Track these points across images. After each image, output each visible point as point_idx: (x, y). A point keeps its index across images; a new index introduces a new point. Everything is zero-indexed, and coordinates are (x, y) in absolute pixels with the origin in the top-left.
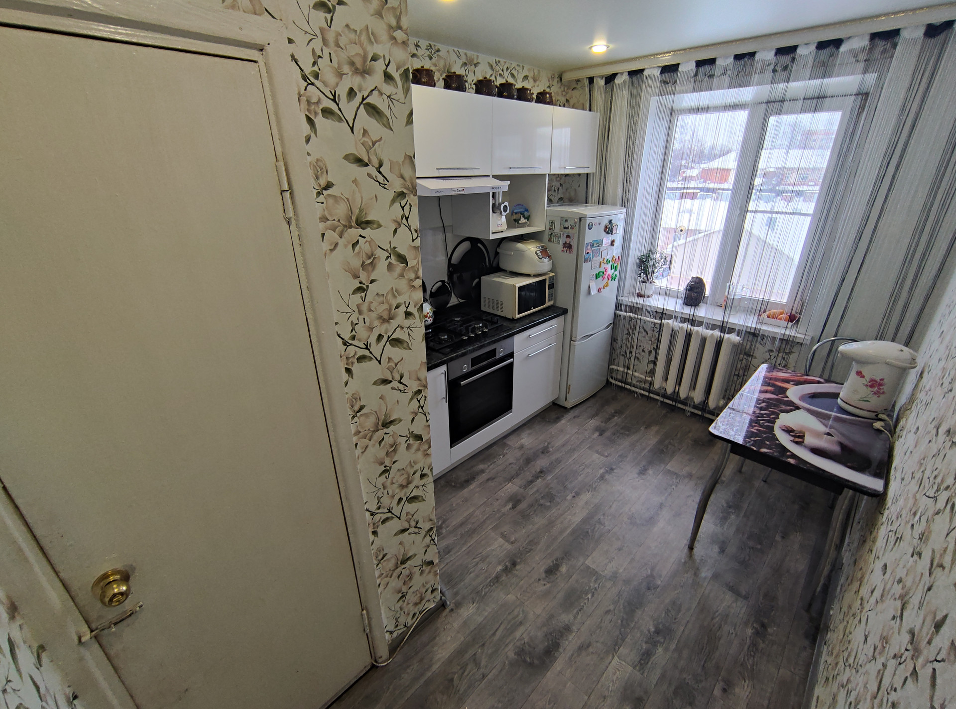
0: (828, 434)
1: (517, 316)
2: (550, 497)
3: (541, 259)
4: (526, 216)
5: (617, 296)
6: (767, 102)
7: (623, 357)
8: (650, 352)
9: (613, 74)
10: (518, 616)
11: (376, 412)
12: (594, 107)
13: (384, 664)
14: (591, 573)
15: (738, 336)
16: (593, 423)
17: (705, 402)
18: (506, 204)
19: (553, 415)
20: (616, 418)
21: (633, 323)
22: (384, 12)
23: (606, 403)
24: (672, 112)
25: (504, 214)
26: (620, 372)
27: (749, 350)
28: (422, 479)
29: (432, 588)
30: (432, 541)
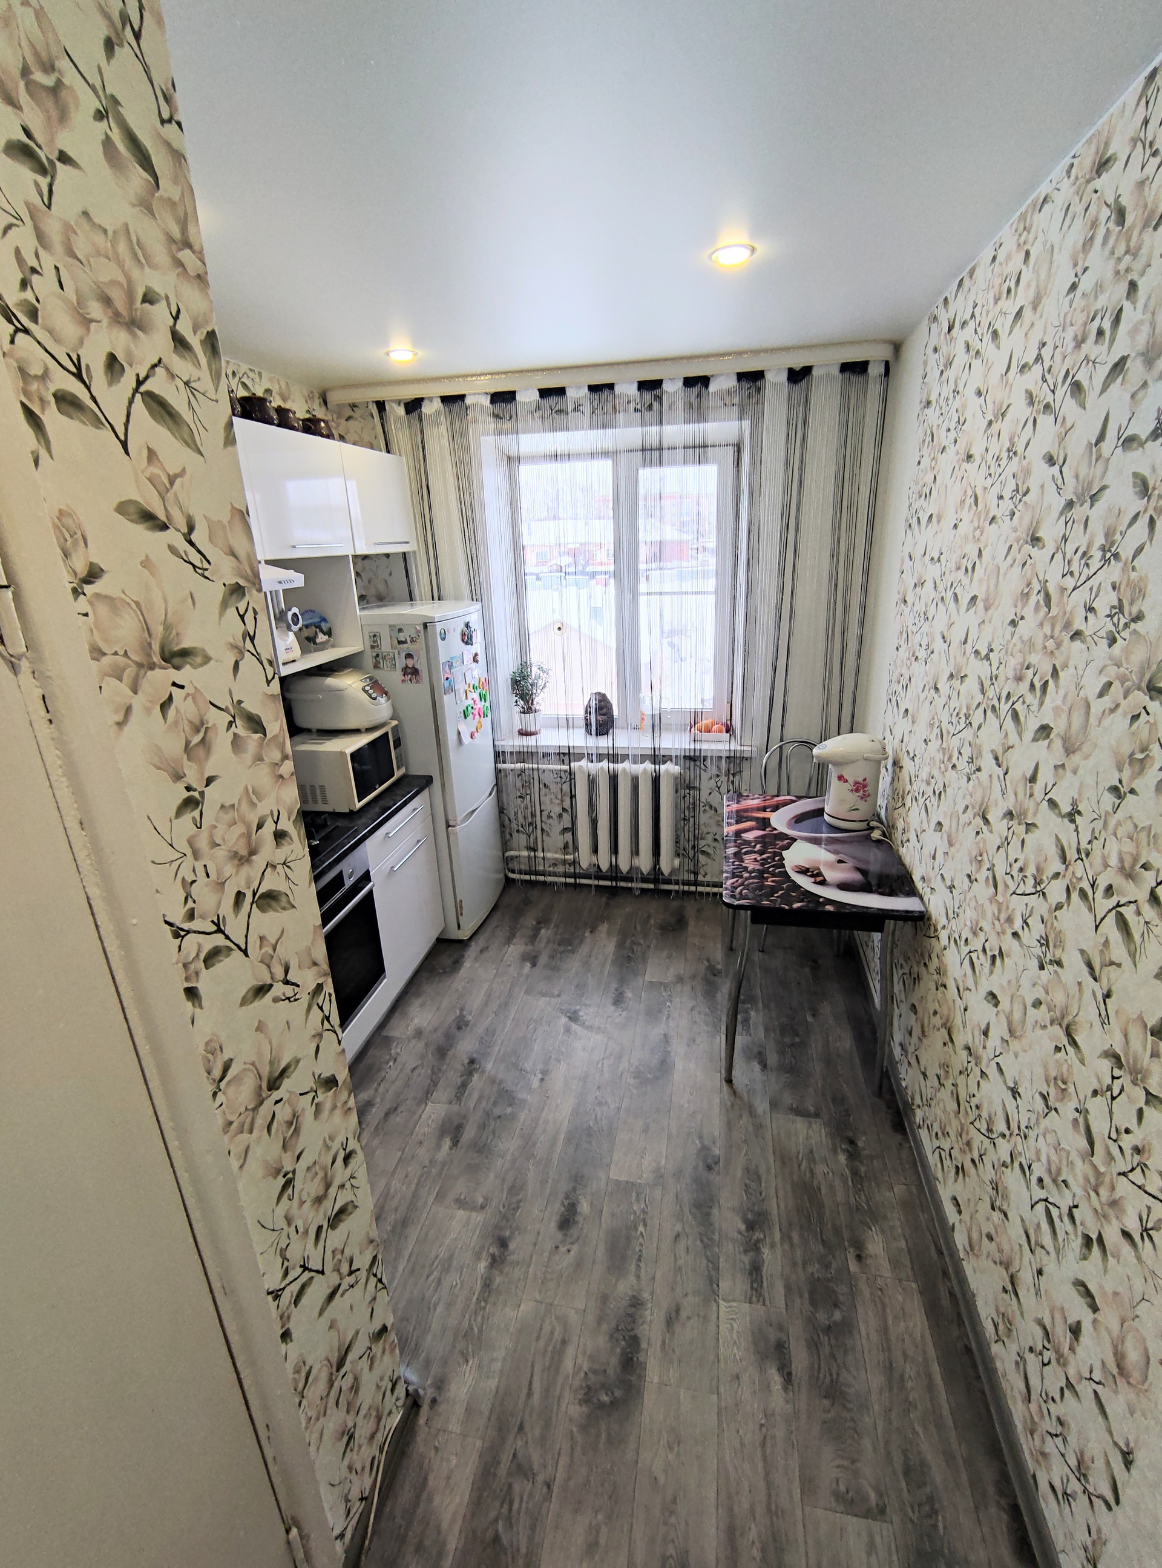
0: (840, 861)
1: (359, 805)
3: (374, 699)
4: (325, 629)
5: (494, 740)
6: (643, 450)
8: (560, 816)
9: (416, 399)
10: (552, 1333)
11: (253, 1064)
12: (394, 446)
14: (626, 1189)
15: (676, 764)
16: (515, 950)
17: (656, 869)
18: (295, 610)
19: (446, 960)
20: (543, 931)
21: (525, 778)
22: (155, 205)
23: (518, 913)
24: (511, 459)
25: (295, 628)
26: (524, 861)
27: (690, 780)
28: (346, 1165)
29: (392, 1381)
30: (378, 1284)
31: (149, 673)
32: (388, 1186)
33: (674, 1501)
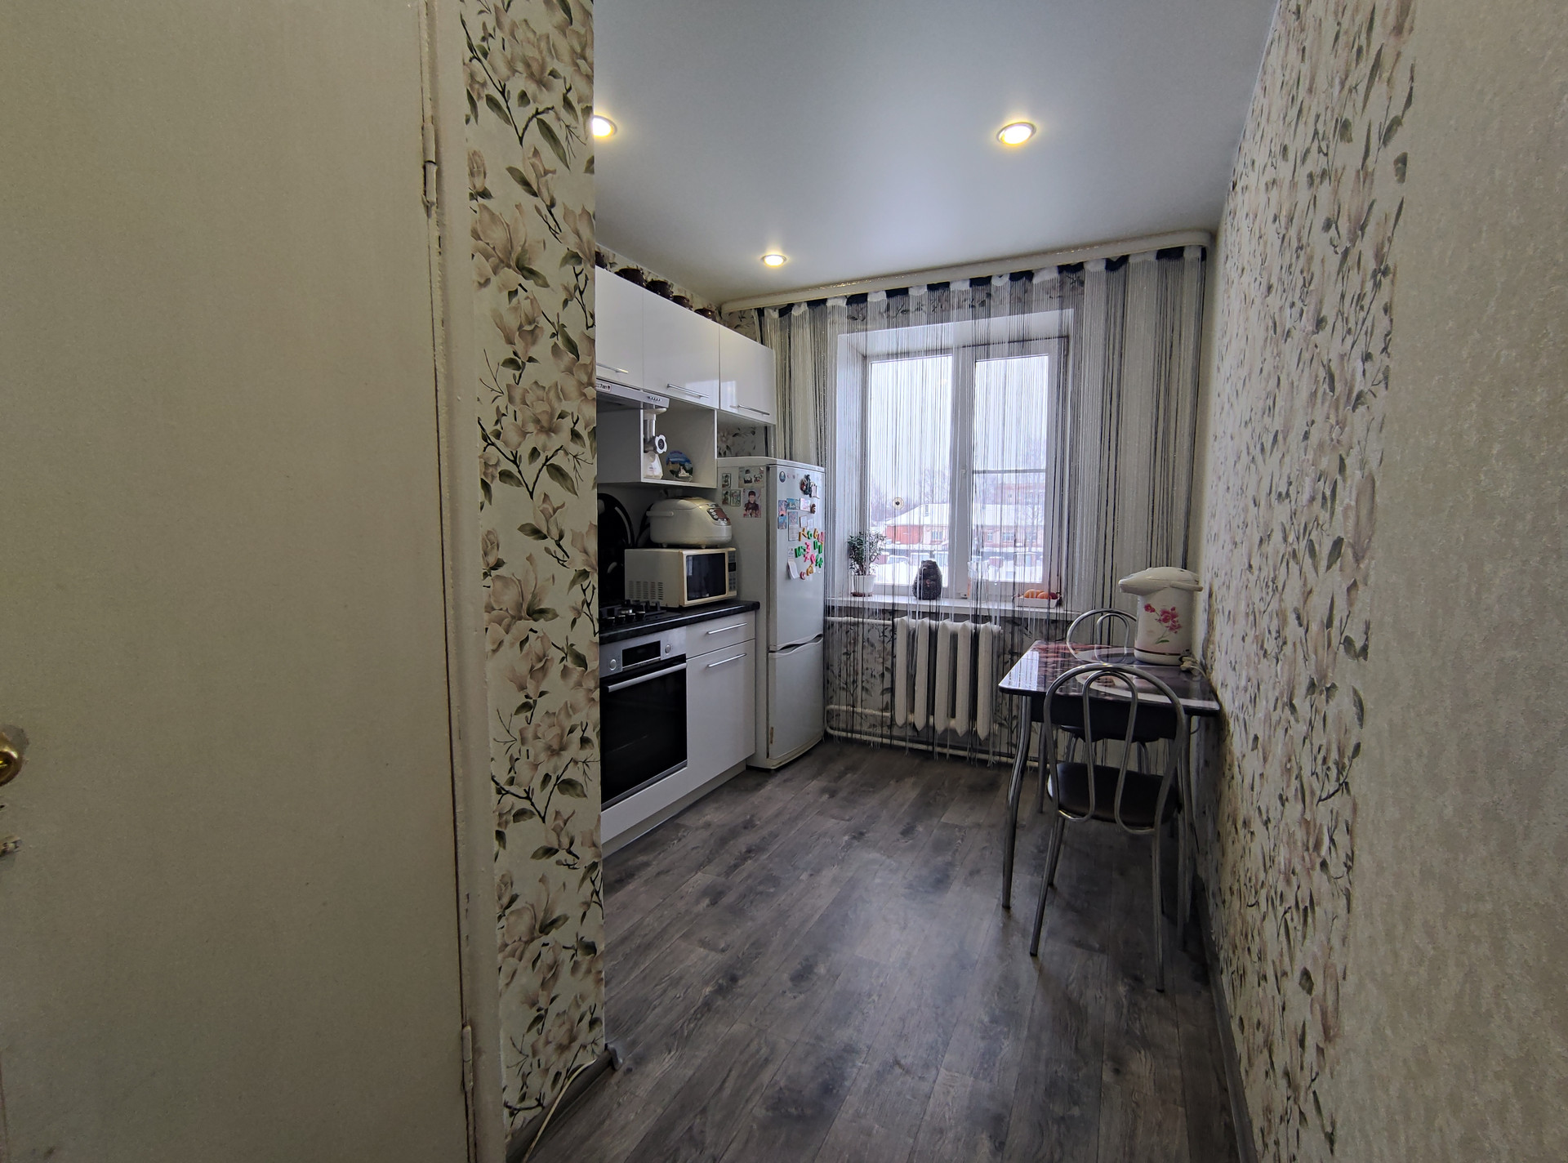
1: (687, 603)
2: (774, 881)
3: (716, 520)
7: (845, 692)
8: (883, 675)
9: (789, 304)
10: (758, 1051)
11: (519, 581)
15: (996, 623)
16: (816, 784)
17: (972, 733)
18: (663, 437)
19: (751, 781)
21: (852, 635)
22: (567, 32)
23: (830, 759)
24: (865, 357)
25: (660, 451)
26: (843, 717)
27: (1012, 645)
28: (582, 747)
29: (592, 1014)
30: (595, 895)
32: (642, 919)
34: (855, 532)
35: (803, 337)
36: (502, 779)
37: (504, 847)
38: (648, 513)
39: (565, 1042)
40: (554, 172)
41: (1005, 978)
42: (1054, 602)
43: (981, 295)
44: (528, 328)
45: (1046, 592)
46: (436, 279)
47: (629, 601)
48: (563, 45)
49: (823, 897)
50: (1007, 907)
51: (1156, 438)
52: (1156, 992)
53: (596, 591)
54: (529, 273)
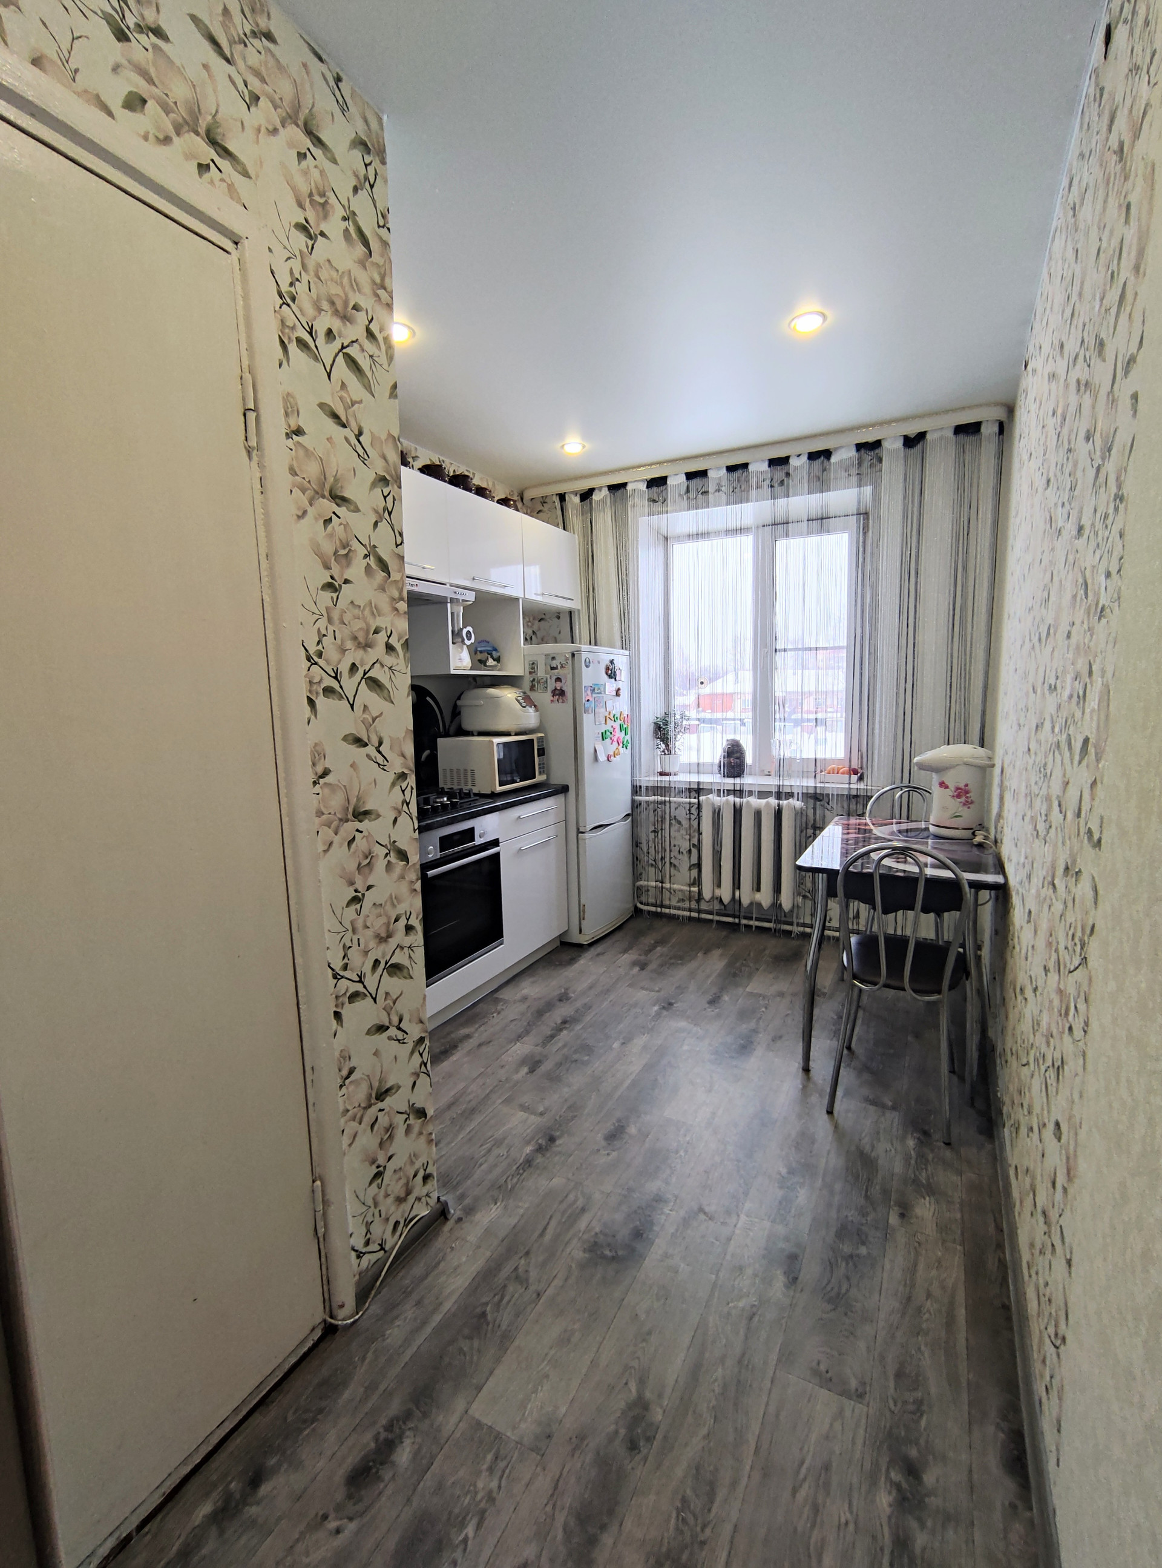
1: (499, 789)
2: (587, 1049)
3: (525, 707)
4: (495, 657)
5: (632, 777)
6: (770, 525)
7: (653, 869)
8: (690, 851)
9: (589, 489)
10: (575, 1201)
11: (345, 786)
12: (569, 526)
13: (349, 1322)
15: (798, 800)
16: (629, 957)
17: (776, 906)
18: (470, 628)
19: (565, 956)
20: (659, 948)
21: (660, 813)
22: (367, 265)
23: (641, 933)
24: (666, 539)
25: (468, 643)
26: (652, 892)
27: (815, 820)
28: (407, 934)
29: (425, 1170)
30: (423, 1066)
31: (321, 499)
32: (466, 1088)
33: (649, 1333)
34: (660, 714)
35: (604, 520)
36: (338, 965)
37: (342, 1026)
38: (459, 703)
39: (403, 1195)
40: (360, 402)
41: (803, 1134)
42: (854, 778)
43: (779, 473)
44: (343, 552)
45: (846, 769)
46: (260, 516)
47: (443, 788)
48: (363, 277)
49: (634, 1063)
50: (806, 1070)
51: (954, 615)
52: (942, 1144)
53: (414, 791)
54: (340, 499)
